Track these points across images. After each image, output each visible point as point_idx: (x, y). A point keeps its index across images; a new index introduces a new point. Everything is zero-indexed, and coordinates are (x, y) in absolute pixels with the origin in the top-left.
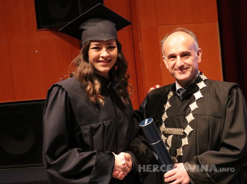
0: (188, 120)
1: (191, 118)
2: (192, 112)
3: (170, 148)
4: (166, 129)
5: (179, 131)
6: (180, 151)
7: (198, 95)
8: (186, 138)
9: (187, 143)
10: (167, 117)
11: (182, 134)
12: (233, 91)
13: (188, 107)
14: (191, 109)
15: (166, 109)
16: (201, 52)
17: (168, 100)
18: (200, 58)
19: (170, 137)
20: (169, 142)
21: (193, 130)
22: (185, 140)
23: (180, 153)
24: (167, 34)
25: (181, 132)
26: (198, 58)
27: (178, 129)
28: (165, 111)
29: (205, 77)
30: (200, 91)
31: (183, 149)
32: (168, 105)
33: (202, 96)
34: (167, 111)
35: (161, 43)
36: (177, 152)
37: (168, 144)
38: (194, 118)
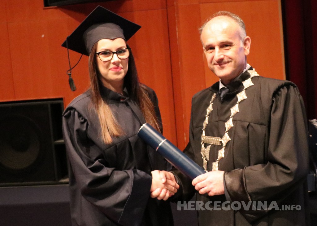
0: (226, 126)
1: (229, 125)
2: (232, 117)
3: (207, 162)
4: (204, 138)
5: (216, 140)
6: (215, 166)
7: (242, 96)
8: (223, 149)
9: (223, 156)
10: (208, 123)
11: (219, 144)
12: (280, 91)
13: (229, 110)
14: (231, 114)
15: (208, 113)
16: (249, 42)
17: (211, 103)
18: (248, 48)
19: (209, 148)
20: (207, 153)
21: (230, 139)
22: (221, 151)
23: (215, 167)
24: (208, 20)
25: (218, 141)
26: (245, 50)
27: (215, 138)
28: (207, 116)
29: (255, 73)
30: (245, 90)
31: (219, 163)
32: (210, 109)
33: (246, 97)
34: (209, 115)
35: (200, 30)
36: (213, 167)
37: (206, 156)
38: (233, 126)
